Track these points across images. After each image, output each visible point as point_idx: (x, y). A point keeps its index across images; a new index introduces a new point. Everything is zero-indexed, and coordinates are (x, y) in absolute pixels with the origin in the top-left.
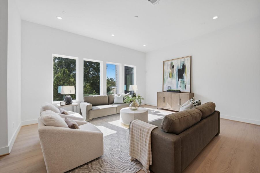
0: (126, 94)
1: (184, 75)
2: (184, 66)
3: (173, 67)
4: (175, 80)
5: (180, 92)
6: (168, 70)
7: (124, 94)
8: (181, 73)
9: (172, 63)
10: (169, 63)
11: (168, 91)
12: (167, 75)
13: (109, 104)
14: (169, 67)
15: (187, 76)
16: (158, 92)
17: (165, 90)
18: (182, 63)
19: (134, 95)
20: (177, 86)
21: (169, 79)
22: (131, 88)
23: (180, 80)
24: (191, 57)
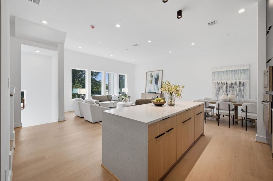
0: (120, 95)
1: (158, 82)
2: (158, 76)
3: (152, 76)
4: (153, 85)
5: (155, 93)
6: (149, 78)
7: (118, 95)
8: (157, 80)
9: (151, 74)
10: (150, 73)
11: (148, 93)
12: (148, 82)
13: (108, 101)
14: (150, 76)
15: (159, 83)
16: (142, 94)
17: (147, 92)
18: (157, 74)
19: (126, 95)
20: (154, 89)
21: (150, 84)
22: (124, 90)
23: (156, 85)
24: (162, 71)
